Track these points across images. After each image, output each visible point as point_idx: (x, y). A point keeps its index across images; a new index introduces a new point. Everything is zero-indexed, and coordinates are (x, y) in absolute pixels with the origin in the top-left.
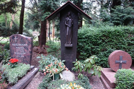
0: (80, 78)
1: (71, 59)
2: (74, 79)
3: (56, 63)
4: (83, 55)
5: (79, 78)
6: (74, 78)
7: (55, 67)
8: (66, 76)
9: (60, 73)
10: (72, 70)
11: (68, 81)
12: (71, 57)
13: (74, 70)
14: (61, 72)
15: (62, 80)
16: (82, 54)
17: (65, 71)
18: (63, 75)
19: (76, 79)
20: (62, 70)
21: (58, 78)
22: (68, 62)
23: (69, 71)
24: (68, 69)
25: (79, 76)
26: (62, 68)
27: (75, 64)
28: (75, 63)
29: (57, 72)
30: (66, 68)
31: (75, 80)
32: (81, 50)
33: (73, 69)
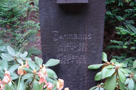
1: (82, 53)
3: (26, 72)
4: (128, 35)
12: (83, 47)
16: (123, 31)
22: (70, 65)
27: (101, 75)
28: (100, 69)
32: (120, 18)
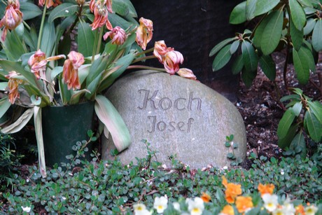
0: (299, 143)
2: (238, 154)
3: (58, 0)
5: (287, 143)
6: (240, 140)
7: (47, 37)
8: (156, 125)
9: (102, 102)
10: (219, 64)
11: (181, 170)
13: (238, 68)
14: (109, 88)
15: (125, 159)
17: (150, 82)
18: (130, 116)
19: (253, 153)
20: (124, 62)
21: (80, 146)
23: (187, 73)
24: (176, 56)
25: (286, 121)
26: (120, 51)
29: (76, 92)
30: (160, 44)
31: (248, 164)
33: (224, 51)
